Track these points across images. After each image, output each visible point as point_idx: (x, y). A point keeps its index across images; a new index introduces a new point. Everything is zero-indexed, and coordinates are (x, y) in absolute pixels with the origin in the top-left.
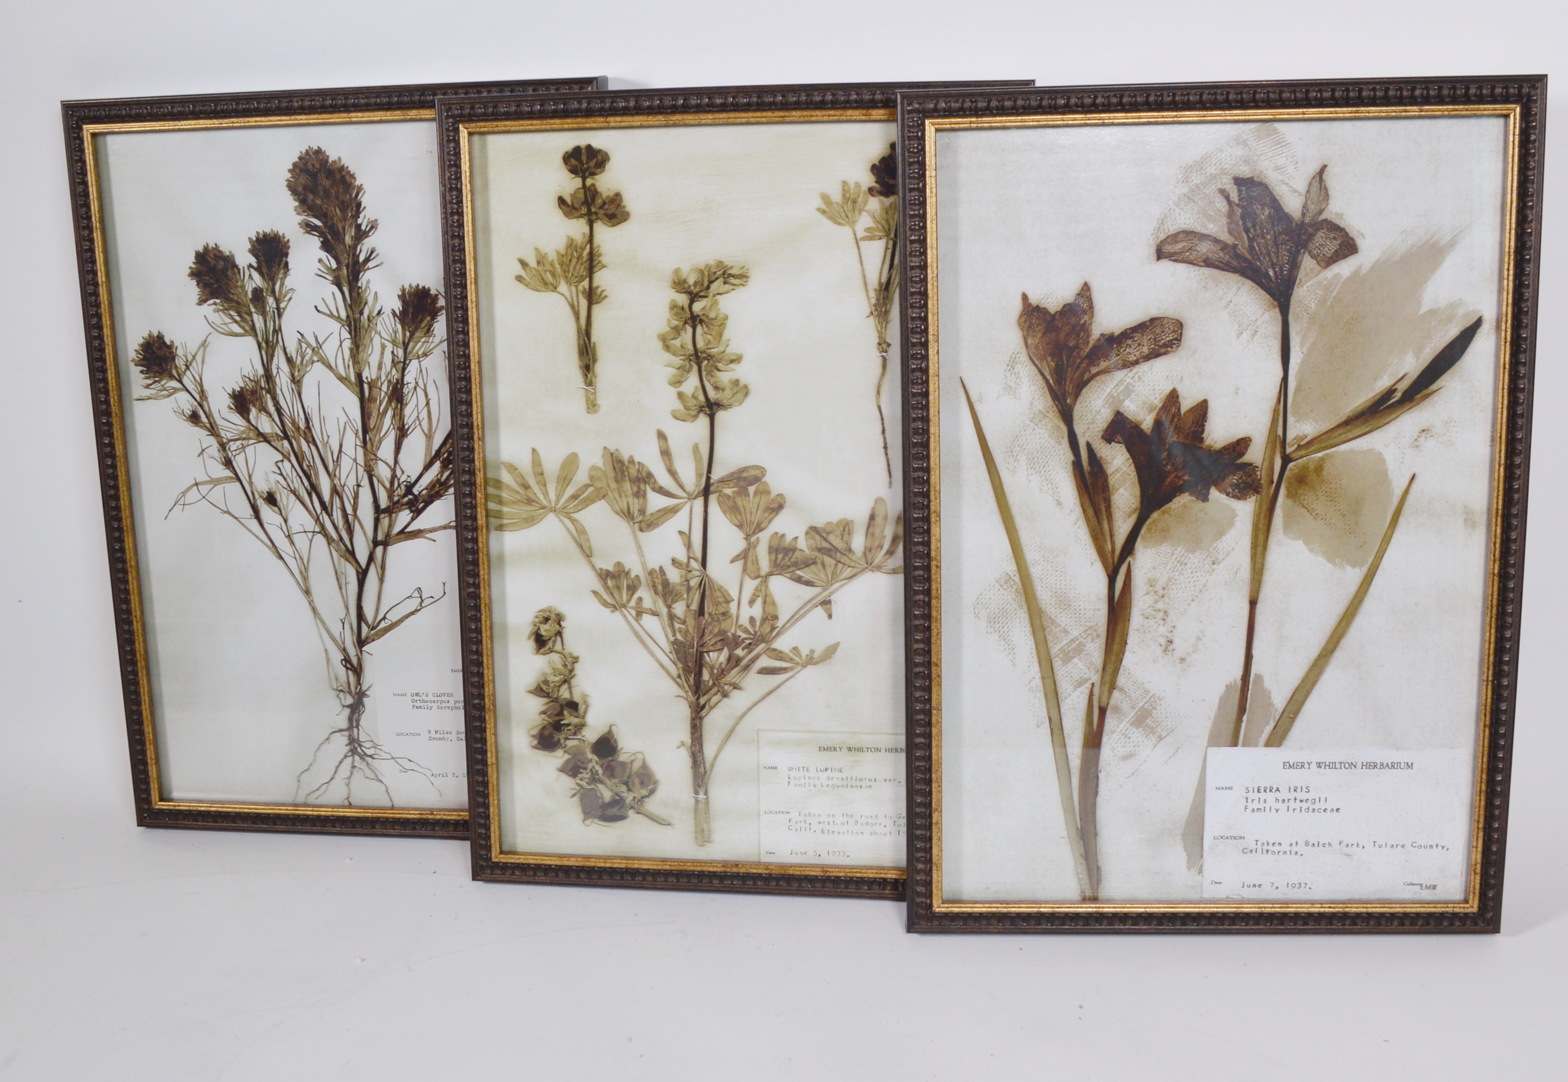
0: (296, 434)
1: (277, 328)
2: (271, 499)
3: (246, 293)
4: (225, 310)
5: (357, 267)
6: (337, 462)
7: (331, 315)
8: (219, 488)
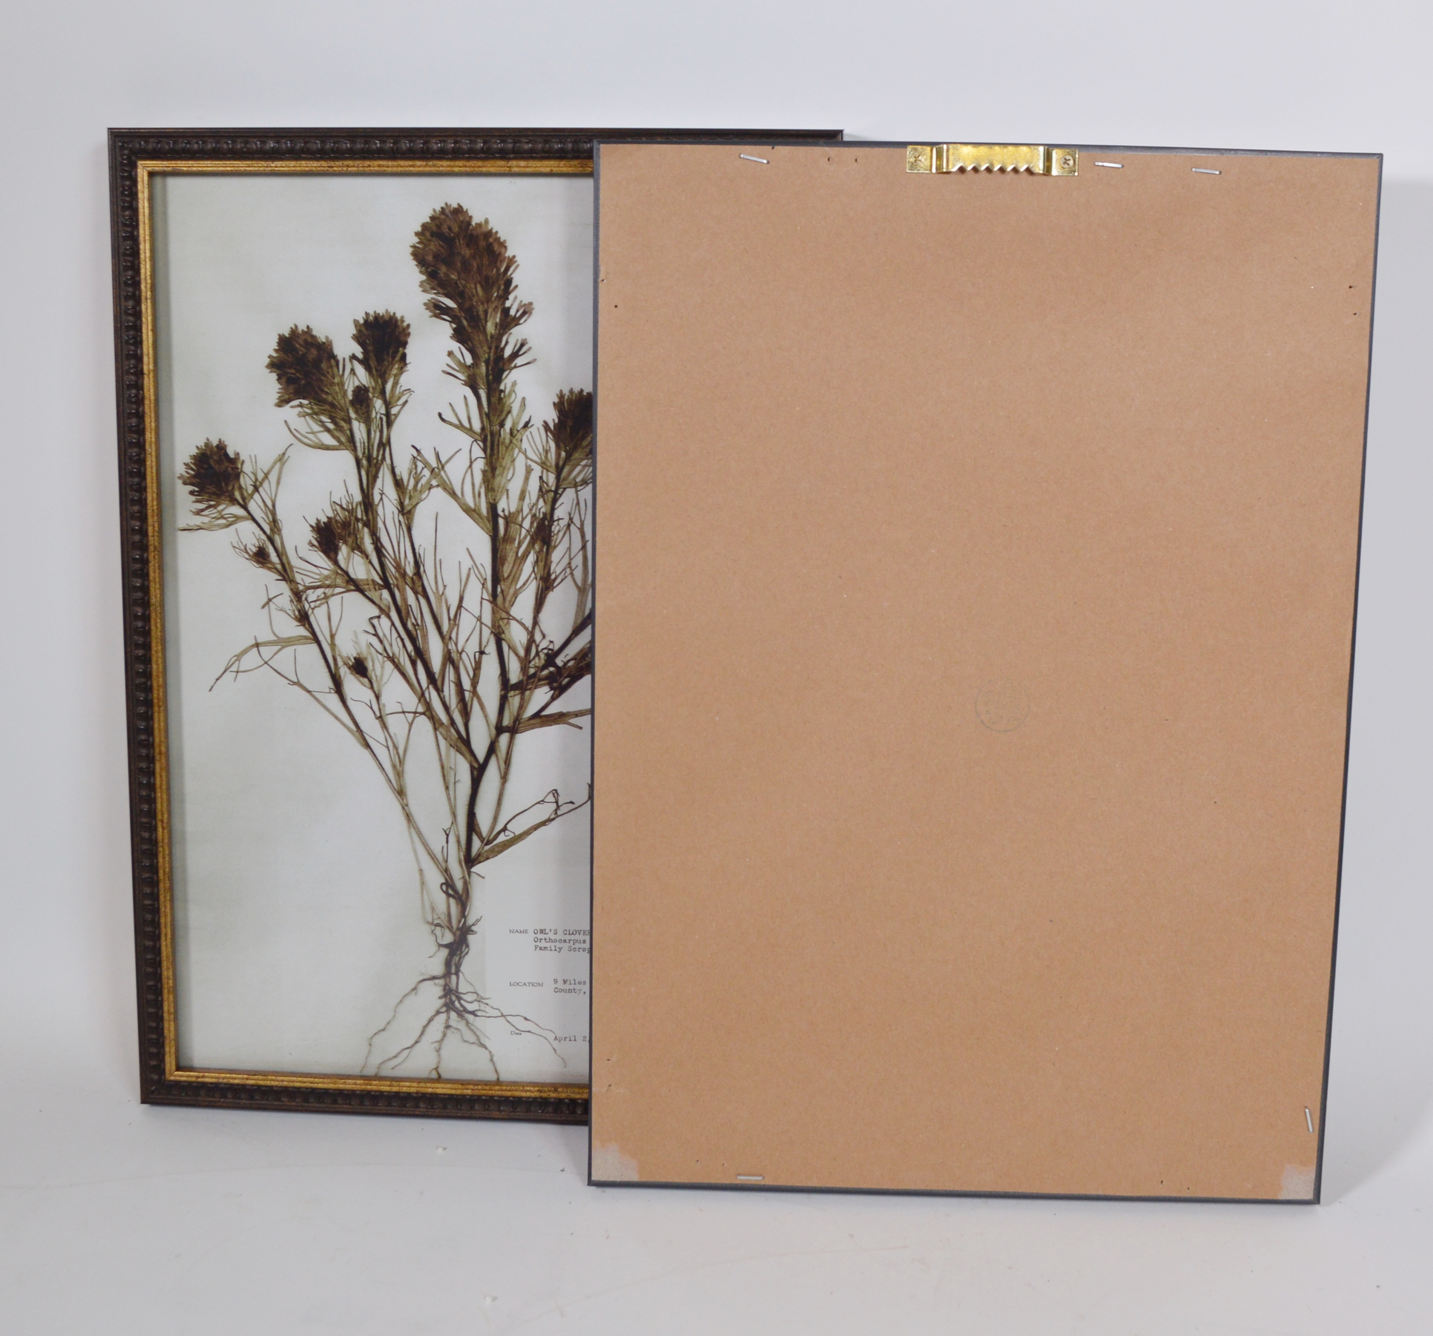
0: (401, 583)
1: (384, 440)
2: (359, 668)
3: (345, 392)
4: (314, 414)
5: (501, 364)
6: (455, 621)
7: (460, 427)
8: (289, 651)
